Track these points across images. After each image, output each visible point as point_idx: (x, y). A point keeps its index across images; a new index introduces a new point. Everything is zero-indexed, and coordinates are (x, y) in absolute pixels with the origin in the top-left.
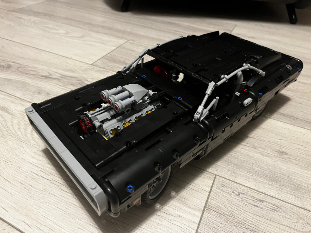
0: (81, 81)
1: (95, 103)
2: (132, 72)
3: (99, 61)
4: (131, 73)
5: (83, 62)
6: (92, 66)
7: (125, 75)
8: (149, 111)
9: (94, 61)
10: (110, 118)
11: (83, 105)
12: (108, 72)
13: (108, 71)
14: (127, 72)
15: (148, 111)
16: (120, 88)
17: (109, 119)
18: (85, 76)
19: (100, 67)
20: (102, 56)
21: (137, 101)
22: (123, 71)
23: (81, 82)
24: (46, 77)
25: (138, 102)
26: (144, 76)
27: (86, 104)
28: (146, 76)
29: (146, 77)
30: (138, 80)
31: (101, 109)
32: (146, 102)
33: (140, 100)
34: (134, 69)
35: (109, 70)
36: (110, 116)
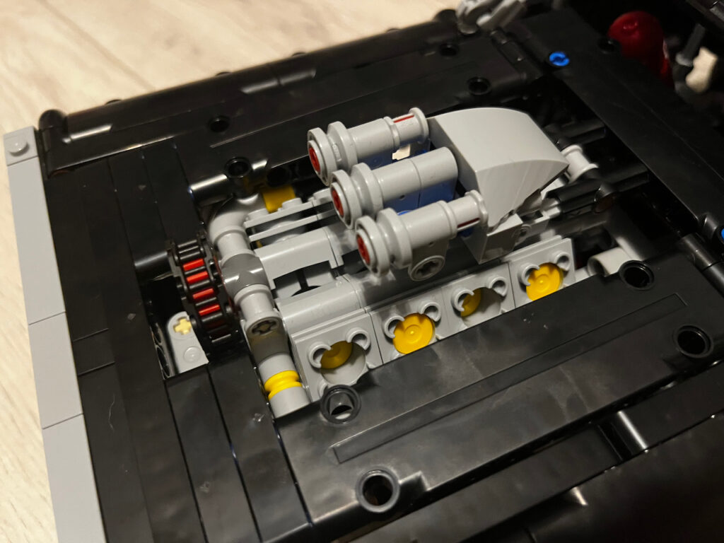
1: (292, 165)
2: (503, 24)
4: (498, 29)
7: (471, 32)
8: (542, 266)
10: (341, 263)
11: (230, 171)
14: (484, 19)
15: (536, 266)
16: (414, 120)
17: (333, 265)
21: (490, 224)
22: (463, 14)
25: (492, 229)
26: (558, 59)
27: (246, 166)
28: (567, 56)
29: (567, 61)
30: (524, 76)
31: (308, 206)
32: (539, 220)
33: (511, 214)
34: (517, 10)
36: (338, 253)
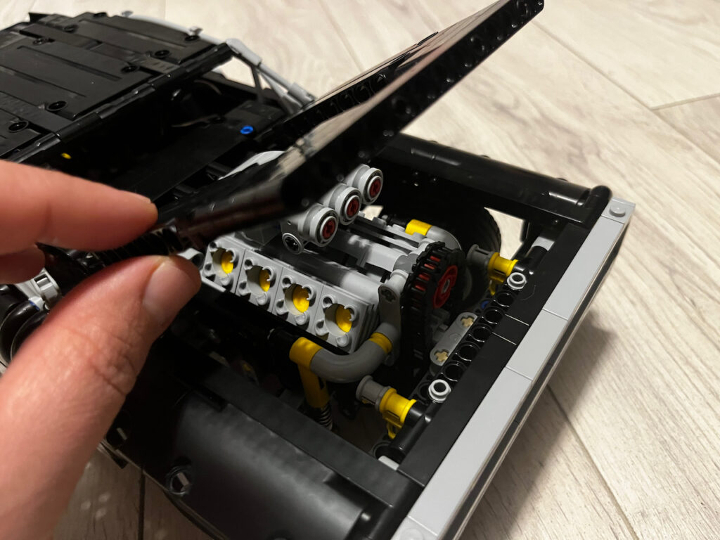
0: (581, 149)
3: (686, 106)
5: (633, 96)
6: (651, 114)
9: (669, 101)
12: (690, 148)
13: (692, 145)
18: (603, 138)
19: (673, 126)
20: (709, 93)
23: (576, 151)
24: (502, 109)
35: (698, 145)
